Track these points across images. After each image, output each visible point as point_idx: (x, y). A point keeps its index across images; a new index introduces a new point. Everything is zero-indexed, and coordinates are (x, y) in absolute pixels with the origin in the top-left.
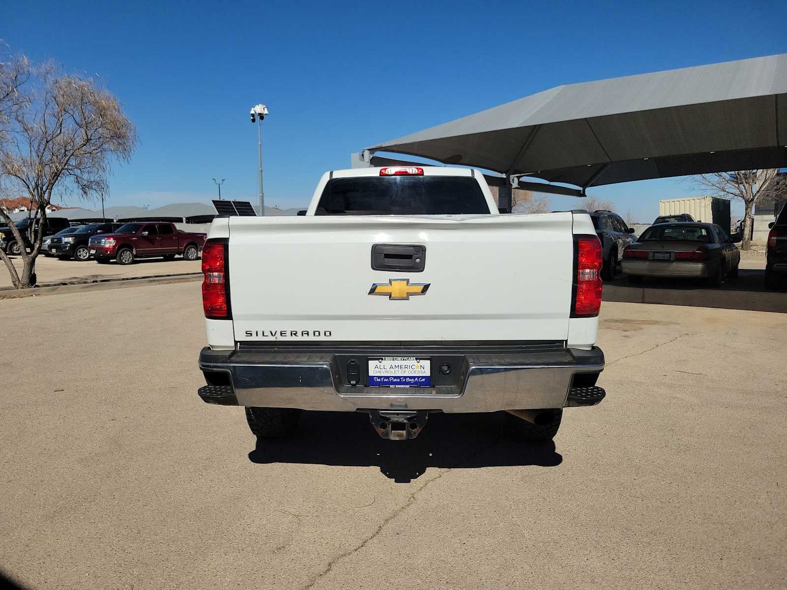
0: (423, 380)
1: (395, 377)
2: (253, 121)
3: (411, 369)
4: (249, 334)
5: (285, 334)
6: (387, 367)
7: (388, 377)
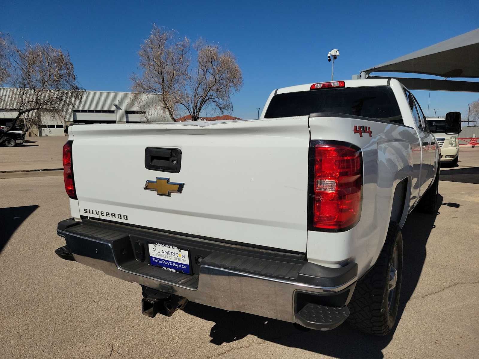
0: (185, 267)
1: (166, 261)
2: (330, 60)
3: (176, 256)
4: (85, 211)
5: (103, 214)
6: (160, 251)
7: (161, 260)
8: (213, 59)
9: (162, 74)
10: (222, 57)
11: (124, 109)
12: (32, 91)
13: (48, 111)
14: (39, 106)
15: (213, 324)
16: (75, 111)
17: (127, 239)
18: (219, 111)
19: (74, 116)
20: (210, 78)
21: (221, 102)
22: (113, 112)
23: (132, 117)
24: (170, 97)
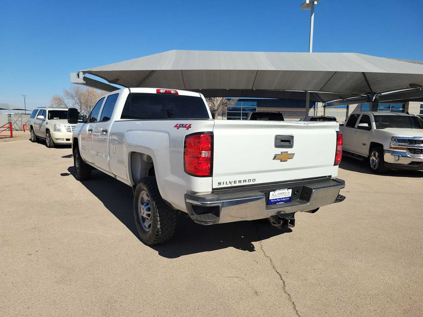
0: (289, 199)
1: (279, 199)
3: (285, 194)
4: (219, 184)
5: (236, 182)
6: (277, 194)
7: (276, 199)
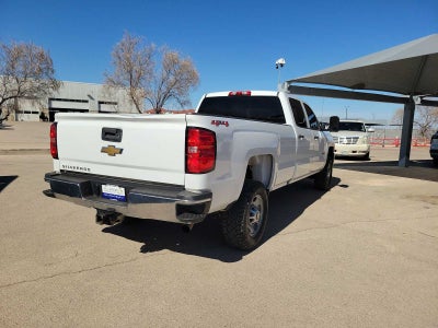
0: (122, 198)
1: (112, 195)
3: (118, 192)
8: (174, 62)
9: (130, 72)
10: (183, 61)
11: (97, 99)
12: (15, 81)
13: (28, 98)
14: (20, 94)
15: (143, 244)
16: (51, 99)
17: (89, 182)
18: (179, 105)
19: (50, 103)
20: (172, 78)
21: (182, 99)
22: (87, 101)
23: (104, 107)
24: (138, 92)
